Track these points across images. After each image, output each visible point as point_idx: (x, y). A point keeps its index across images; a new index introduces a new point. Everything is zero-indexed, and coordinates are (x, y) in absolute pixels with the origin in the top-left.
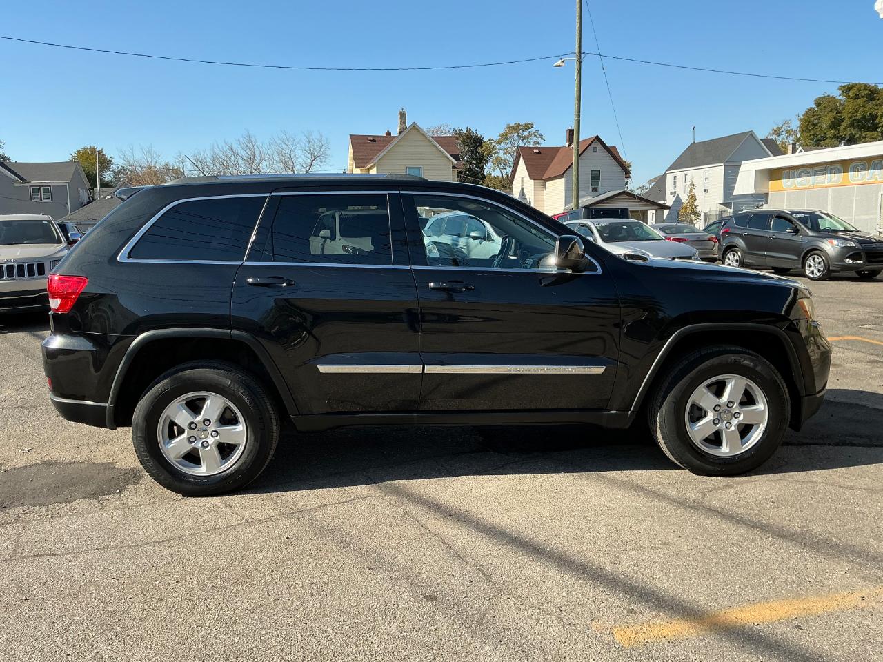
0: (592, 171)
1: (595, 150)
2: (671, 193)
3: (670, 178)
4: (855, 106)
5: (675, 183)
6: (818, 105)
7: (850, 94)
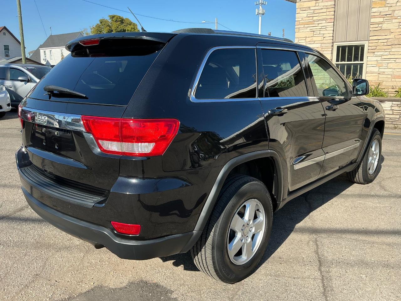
0: (4, 46)
1: (4, 34)
2: (44, 59)
3: (42, 51)
4: (117, 25)
5: (45, 54)
6: (101, 23)
7: (113, 19)
